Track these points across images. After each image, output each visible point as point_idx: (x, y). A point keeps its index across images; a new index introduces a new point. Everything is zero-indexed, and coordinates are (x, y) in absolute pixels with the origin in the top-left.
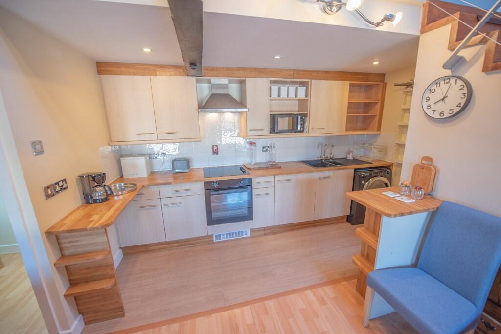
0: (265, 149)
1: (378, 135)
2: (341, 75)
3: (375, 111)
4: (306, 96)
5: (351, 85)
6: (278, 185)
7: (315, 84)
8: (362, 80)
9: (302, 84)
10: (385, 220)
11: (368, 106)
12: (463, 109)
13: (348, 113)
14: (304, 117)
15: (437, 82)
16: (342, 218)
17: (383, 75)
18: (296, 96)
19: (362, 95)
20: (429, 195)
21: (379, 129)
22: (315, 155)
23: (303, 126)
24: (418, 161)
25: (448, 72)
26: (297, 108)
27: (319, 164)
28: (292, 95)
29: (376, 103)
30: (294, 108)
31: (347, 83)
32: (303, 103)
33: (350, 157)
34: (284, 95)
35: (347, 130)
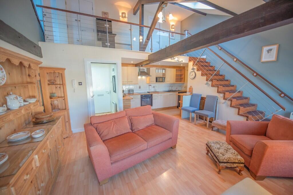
0: (154, 87)
1: (184, 83)
2: (173, 67)
3: (183, 77)
4: (165, 72)
5: (176, 69)
6: (159, 96)
7: (167, 69)
8: (179, 68)
9: (164, 69)
10: (183, 96)
11: (181, 75)
12: (195, 77)
13: (176, 77)
14: (164, 78)
15: (191, 72)
16: (175, 106)
17: (184, 67)
18: (162, 72)
19: (179, 72)
20: (192, 93)
21: (184, 82)
22: (167, 89)
23: (164, 80)
24: (190, 87)
25: (193, 70)
26: (162, 75)
27: (169, 91)
28: (161, 72)
29: (183, 75)
30: (161, 76)
31: (175, 69)
32: (164, 74)
33: (177, 90)
34: (159, 72)
35: (176, 82)
